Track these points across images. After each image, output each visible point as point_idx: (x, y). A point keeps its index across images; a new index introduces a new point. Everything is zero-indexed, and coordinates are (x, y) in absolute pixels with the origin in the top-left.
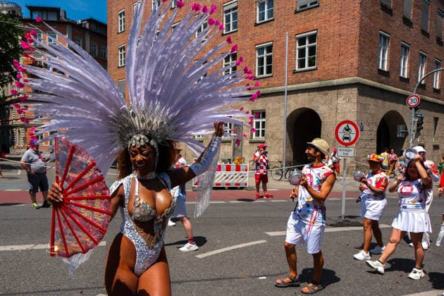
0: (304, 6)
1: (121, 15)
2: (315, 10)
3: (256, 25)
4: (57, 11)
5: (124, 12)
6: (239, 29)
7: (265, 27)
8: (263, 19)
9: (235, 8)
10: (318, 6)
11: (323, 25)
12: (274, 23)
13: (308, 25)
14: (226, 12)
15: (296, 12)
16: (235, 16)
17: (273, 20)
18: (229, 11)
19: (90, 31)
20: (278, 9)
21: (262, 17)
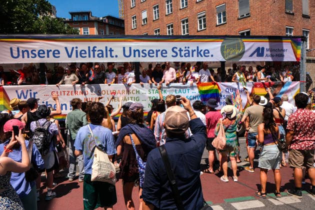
0: (242, 16)
1: (133, 18)
2: (249, 18)
3: (217, 26)
4: (88, 14)
5: (135, 17)
6: (207, 28)
7: (222, 27)
8: (221, 22)
9: (204, 16)
10: (250, 16)
11: (253, 26)
12: (227, 25)
13: (245, 26)
14: (199, 18)
15: (239, 19)
16: (204, 20)
17: (226, 23)
18: (201, 17)
19: (108, 24)
20: (228, 17)
21: (220, 21)
